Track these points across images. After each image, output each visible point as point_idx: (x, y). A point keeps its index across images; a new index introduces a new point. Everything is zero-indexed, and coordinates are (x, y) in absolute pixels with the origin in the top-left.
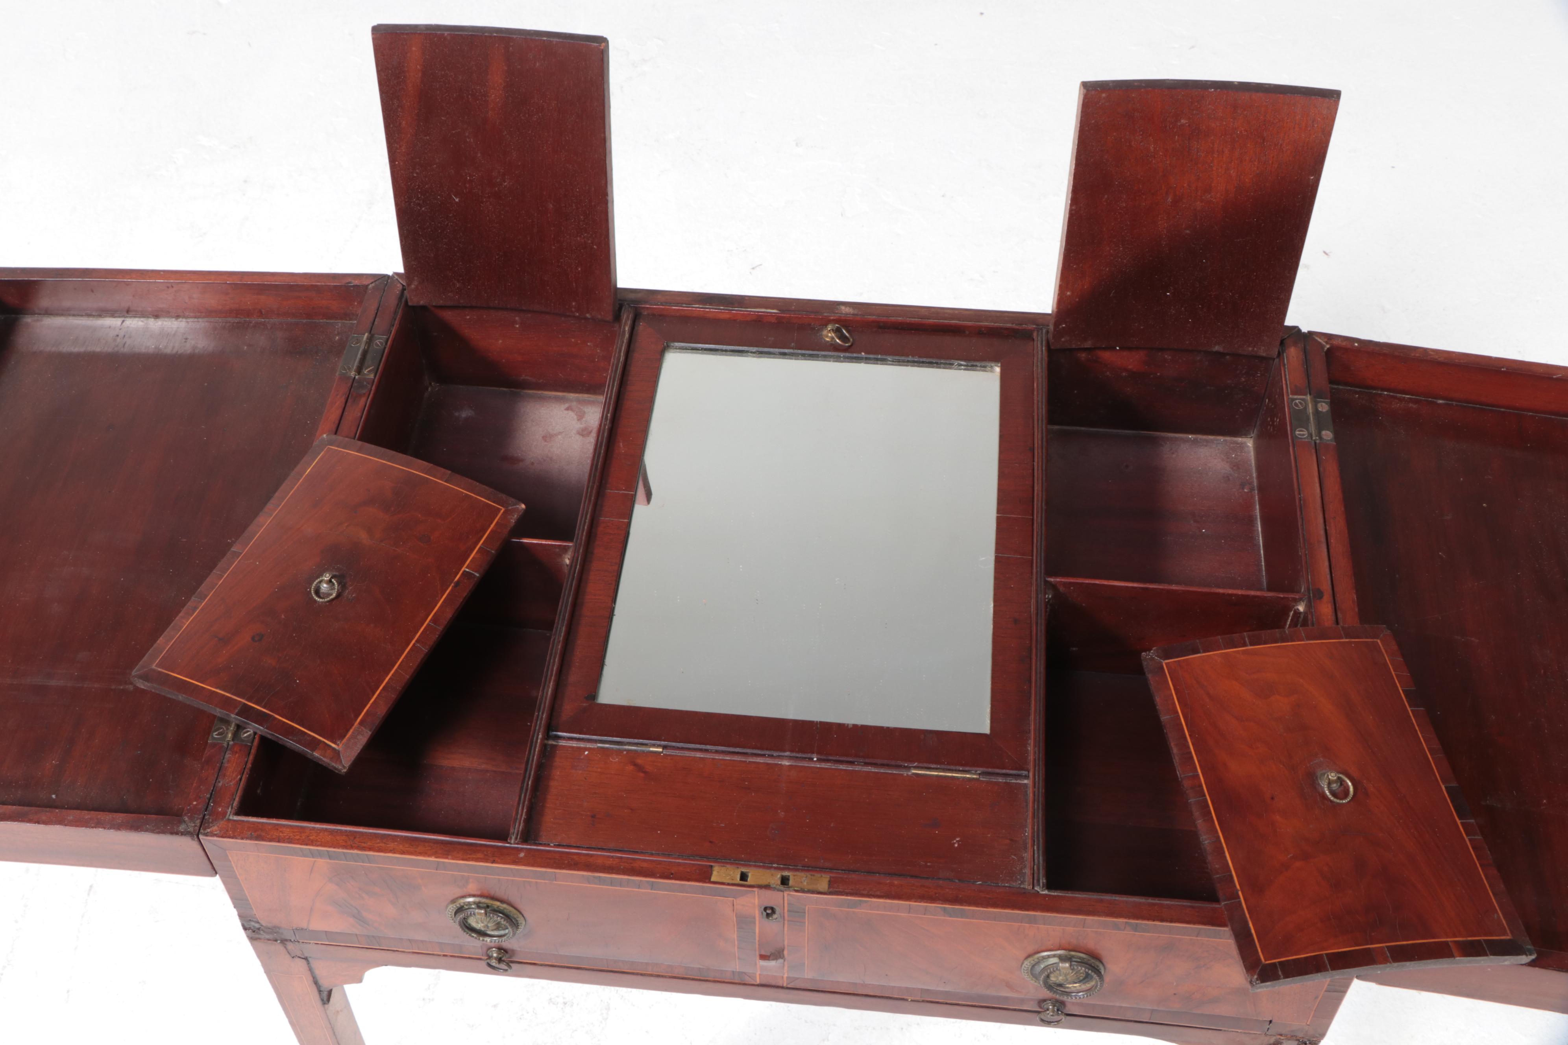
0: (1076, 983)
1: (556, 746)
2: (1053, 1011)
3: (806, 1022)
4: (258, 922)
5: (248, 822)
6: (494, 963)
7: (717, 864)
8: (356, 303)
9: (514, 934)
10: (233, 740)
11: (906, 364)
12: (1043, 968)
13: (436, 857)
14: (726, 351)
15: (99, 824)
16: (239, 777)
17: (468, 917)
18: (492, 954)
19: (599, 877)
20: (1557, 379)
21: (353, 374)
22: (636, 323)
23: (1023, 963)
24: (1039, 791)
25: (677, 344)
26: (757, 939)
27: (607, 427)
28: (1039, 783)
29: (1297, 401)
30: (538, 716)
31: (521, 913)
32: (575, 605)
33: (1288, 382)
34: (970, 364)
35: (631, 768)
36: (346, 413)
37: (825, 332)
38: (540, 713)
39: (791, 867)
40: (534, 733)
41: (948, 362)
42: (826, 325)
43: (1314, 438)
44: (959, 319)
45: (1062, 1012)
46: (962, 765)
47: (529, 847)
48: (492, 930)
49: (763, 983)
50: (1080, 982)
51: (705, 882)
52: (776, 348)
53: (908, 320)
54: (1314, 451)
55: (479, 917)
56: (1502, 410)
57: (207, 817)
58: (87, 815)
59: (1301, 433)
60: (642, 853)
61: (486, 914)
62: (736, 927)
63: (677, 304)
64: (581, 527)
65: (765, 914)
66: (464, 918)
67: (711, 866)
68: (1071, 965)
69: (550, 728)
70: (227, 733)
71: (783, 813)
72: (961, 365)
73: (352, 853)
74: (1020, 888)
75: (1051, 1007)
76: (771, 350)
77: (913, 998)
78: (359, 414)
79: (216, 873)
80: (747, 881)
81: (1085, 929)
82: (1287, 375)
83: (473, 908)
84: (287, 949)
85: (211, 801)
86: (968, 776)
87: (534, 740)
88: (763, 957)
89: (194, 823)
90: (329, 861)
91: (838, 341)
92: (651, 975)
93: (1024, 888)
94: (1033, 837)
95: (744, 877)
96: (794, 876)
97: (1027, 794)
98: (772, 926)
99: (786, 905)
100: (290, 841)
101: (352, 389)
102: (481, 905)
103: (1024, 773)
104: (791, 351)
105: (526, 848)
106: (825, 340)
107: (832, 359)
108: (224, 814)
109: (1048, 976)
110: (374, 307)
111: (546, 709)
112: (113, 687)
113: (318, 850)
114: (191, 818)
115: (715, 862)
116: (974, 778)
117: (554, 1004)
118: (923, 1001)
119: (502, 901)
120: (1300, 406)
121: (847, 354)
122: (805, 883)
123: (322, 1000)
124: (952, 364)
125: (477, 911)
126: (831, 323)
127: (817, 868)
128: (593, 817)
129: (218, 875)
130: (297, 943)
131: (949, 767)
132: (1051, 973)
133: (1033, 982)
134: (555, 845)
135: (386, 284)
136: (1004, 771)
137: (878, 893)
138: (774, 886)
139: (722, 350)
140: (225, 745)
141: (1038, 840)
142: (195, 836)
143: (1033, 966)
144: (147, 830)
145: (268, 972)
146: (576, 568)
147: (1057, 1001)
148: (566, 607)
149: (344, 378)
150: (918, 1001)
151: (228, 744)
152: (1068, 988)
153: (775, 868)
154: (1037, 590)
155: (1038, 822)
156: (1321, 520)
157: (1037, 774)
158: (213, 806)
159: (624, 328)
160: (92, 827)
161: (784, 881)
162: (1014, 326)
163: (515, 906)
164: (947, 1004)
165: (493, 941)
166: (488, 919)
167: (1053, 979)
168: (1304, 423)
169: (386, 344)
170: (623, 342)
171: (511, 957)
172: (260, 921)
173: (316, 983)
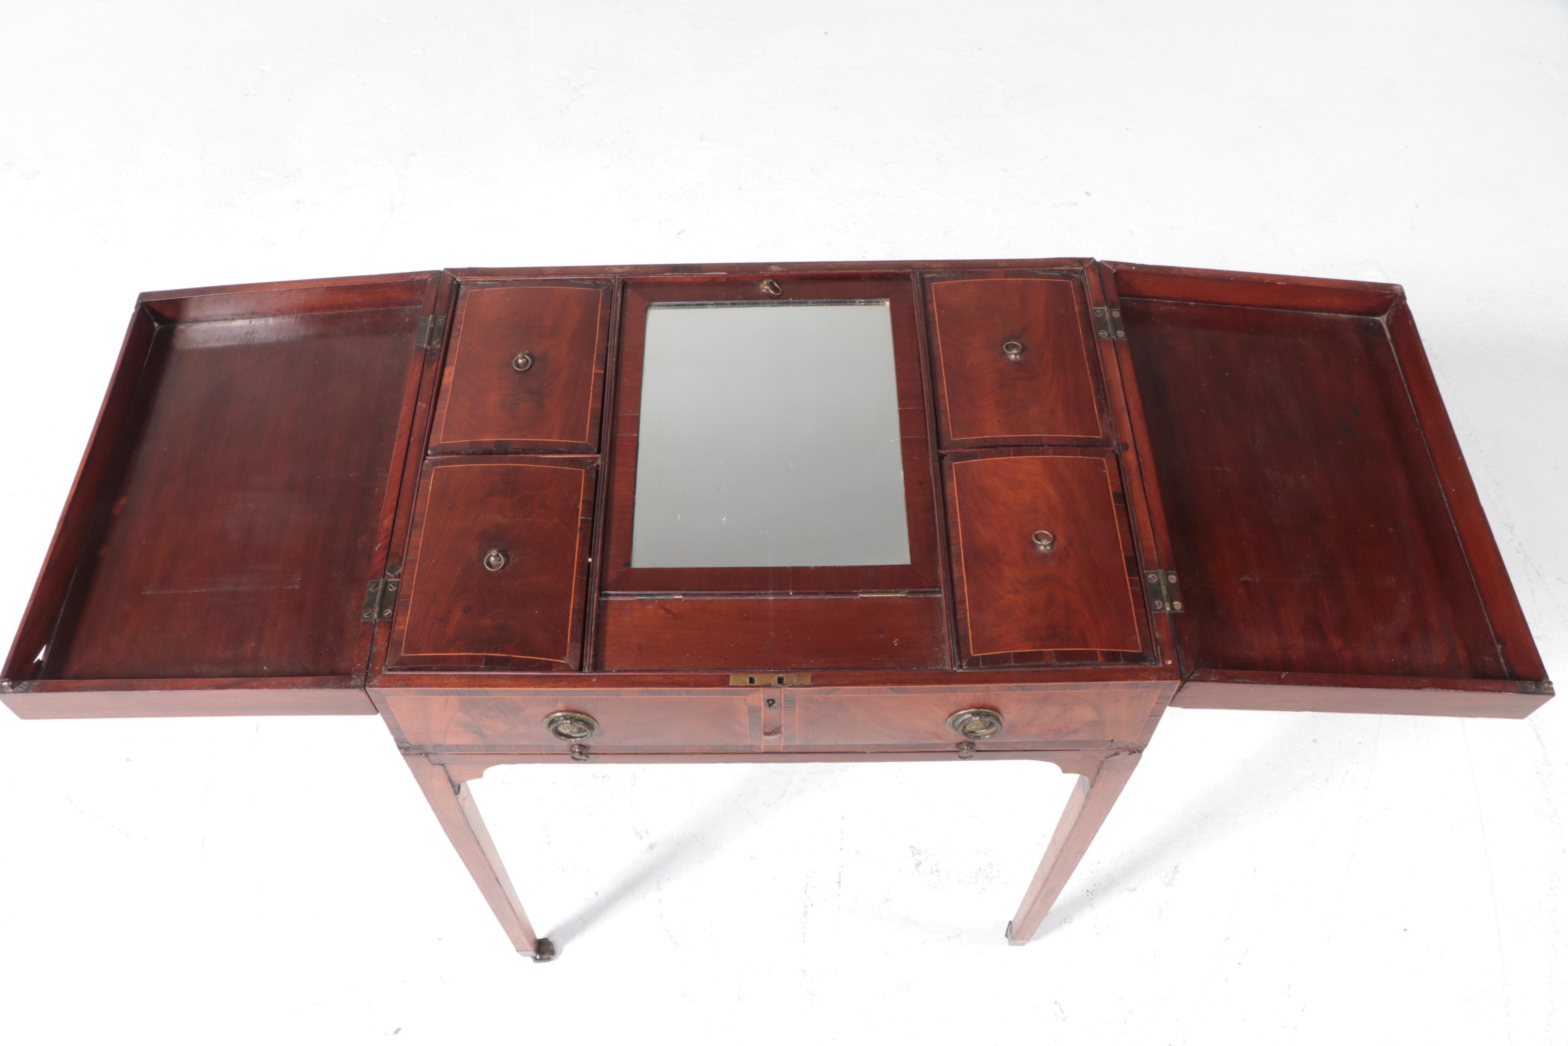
0: (983, 729)
1: (608, 601)
2: (968, 750)
3: (775, 772)
4: (408, 743)
5: (398, 675)
6: (577, 756)
7: (732, 674)
8: (419, 293)
9: (591, 735)
10: (378, 618)
11: (821, 304)
12: (962, 722)
13: (534, 687)
14: (692, 305)
15: (294, 686)
16: (387, 644)
17: (558, 726)
18: (575, 750)
19: (651, 690)
20: (1267, 283)
21: (425, 346)
22: (625, 290)
23: (947, 720)
24: (949, 601)
25: (655, 303)
26: (762, 721)
27: (613, 368)
28: (948, 596)
29: (1098, 311)
30: (592, 581)
31: (595, 720)
32: (607, 499)
33: (1091, 298)
34: (867, 301)
35: (661, 612)
36: (424, 375)
37: (762, 286)
38: (594, 579)
39: (783, 670)
40: (591, 593)
41: (852, 301)
42: (762, 281)
43: (1112, 337)
44: (857, 269)
45: (973, 750)
46: (894, 588)
47: (598, 674)
48: (576, 734)
49: (766, 751)
50: (986, 728)
51: (725, 687)
52: (728, 300)
53: (821, 272)
54: (1113, 346)
55: (567, 725)
56: (1233, 306)
57: (369, 674)
58: (284, 680)
59: (1103, 334)
60: (678, 671)
61: (571, 723)
62: (747, 715)
63: (653, 274)
64: (605, 443)
65: (768, 704)
66: (556, 728)
67: (728, 676)
68: (980, 718)
69: (601, 589)
70: (374, 614)
71: (773, 634)
72: (862, 302)
73: (474, 690)
74: (942, 669)
75: (965, 747)
76: (725, 302)
77: (871, 751)
78: (434, 375)
79: (378, 712)
80: (754, 683)
81: (989, 693)
82: (1090, 292)
83: (562, 720)
84: (429, 760)
85: (370, 663)
86: (899, 595)
87: (592, 599)
88: (766, 734)
89: (361, 679)
90: (458, 697)
91: (771, 291)
92: (687, 754)
93: (946, 669)
94: (948, 633)
95: (752, 680)
96: (787, 676)
97: (941, 604)
98: (773, 712)
99: (782, 697)
100: (430, 686)
101: (426, 357)
102: (567, 717)
103: (938, 589)
104: (739, 301)
105: (596, 675)
106: (762, 292)
107: (768, 305)
108: (380, 671)
109: (965, 727)
110: (433, 295)
111: (597, 576)
112: (284, 588)
113: (450, 690)
114: (358, 676)
115: (731, 672)
116: (903, 597)
117: (596, 778)
118: (878, 752)
119: (581, 713)
120: (1100, 314)
121: (779, 301)
122: (795, 681)
123: (455, 792)
124: (855, 302)
125: (565, 721)
126: (765, 279)
127: (801, 669)
128: (640, 649)
129: (379, 713)
130: (436, 755)
131: (885, 590)
132: (967, 724)
133: (954, 732)
134: (616, 671)
135: (440, 278)
136: (923, 590)
137: (846, 683)
138: (774, 685)
139: (689, 305)
140: (373, 622)
141: (952, 635)
142: (363, 688)
143: (954, 722)
144: (328, 687)
145: (417, 776)
146: (605, 473)
147: (970, 743)
148: (602, 502)
149: (419, 349)
150: (875, 753)
151: (375, 622)
152: (978, 733)
153: (773, 672)
154: (933, 460)
155: (951, 622)
156: (1122, 395)
157: (946, 590)
158: (372, 666)
159: (617, 295)
160: (290, 688)
161: (780, 681)
162: (896, 271)
163: (591, 715)
164: (894, 752)
165: (577, 741)
166: (573, 726)
167: (968, 728)
168: (1104, 326)
169: (446, 321)
170: (617, 305)
171: (588, 750)
172: (410, 742)
173: (450, 780)
